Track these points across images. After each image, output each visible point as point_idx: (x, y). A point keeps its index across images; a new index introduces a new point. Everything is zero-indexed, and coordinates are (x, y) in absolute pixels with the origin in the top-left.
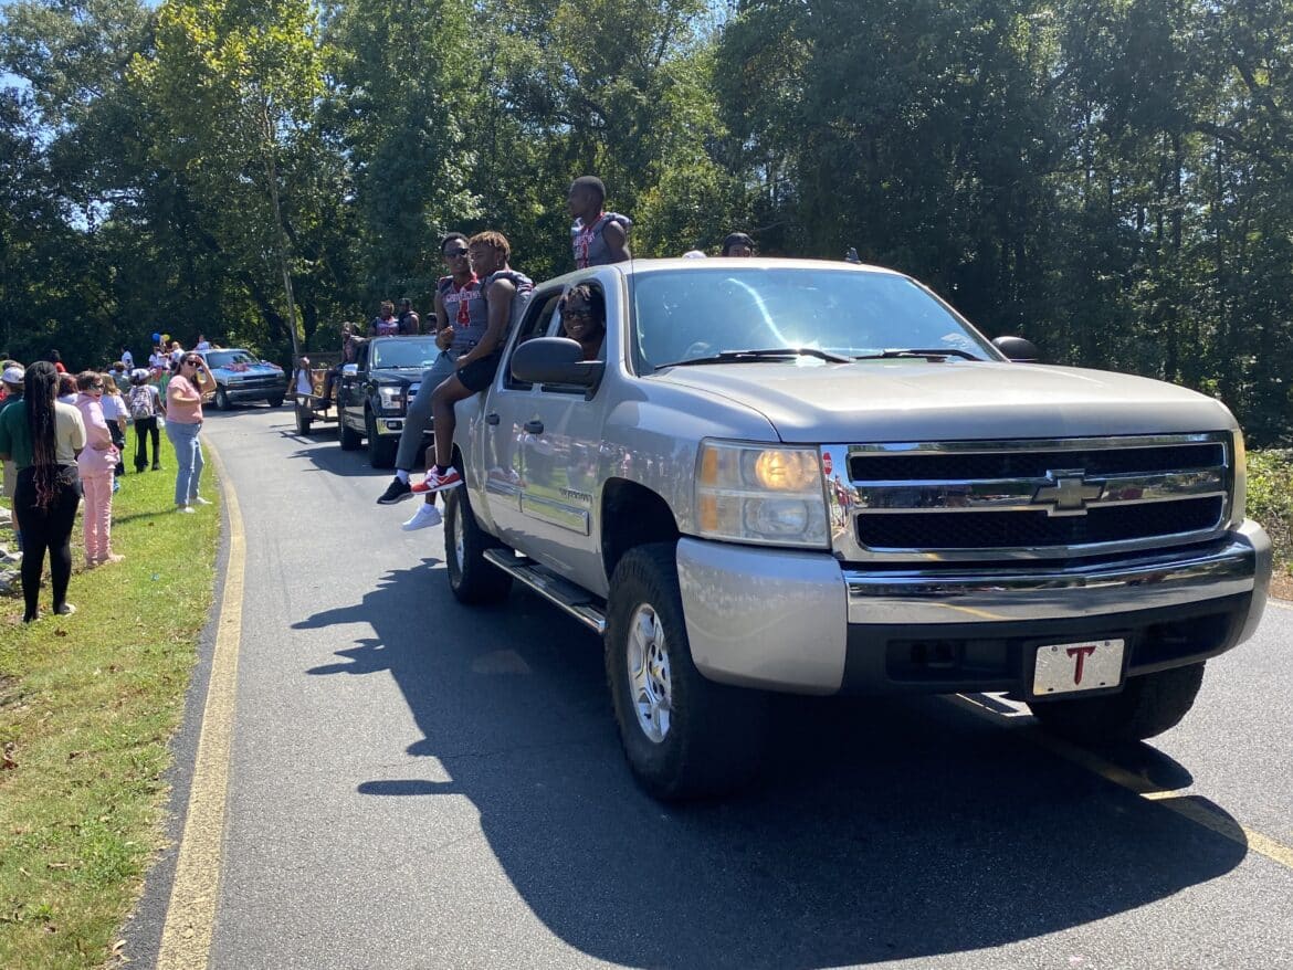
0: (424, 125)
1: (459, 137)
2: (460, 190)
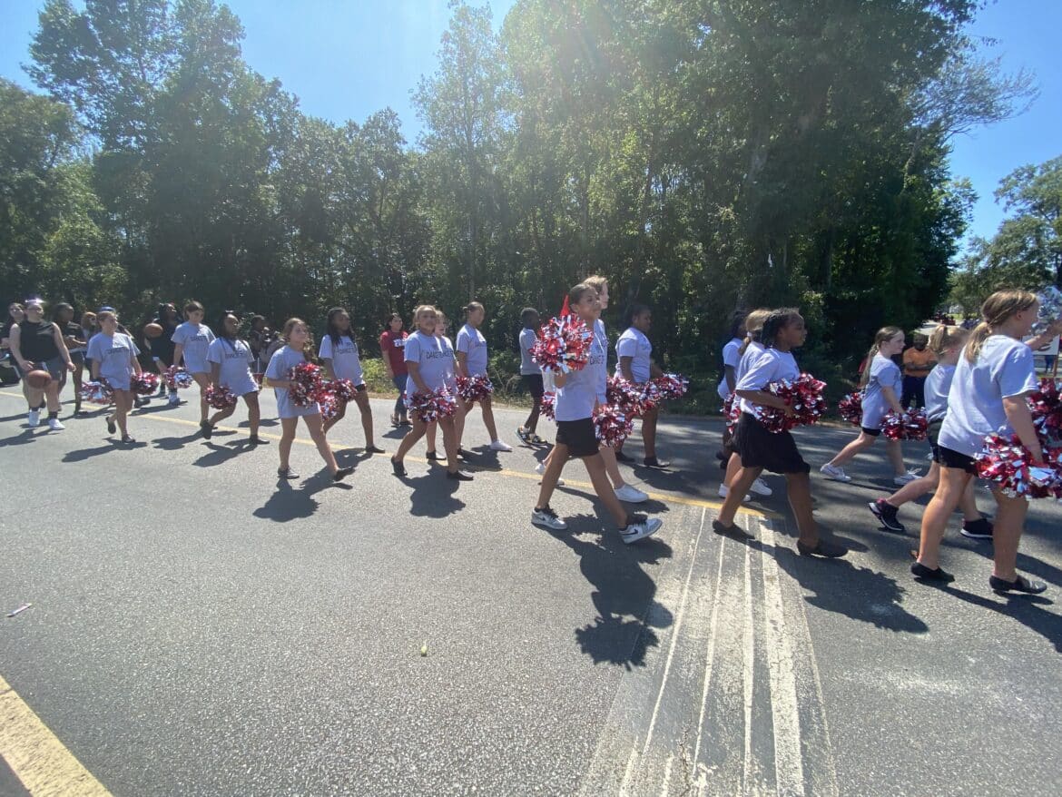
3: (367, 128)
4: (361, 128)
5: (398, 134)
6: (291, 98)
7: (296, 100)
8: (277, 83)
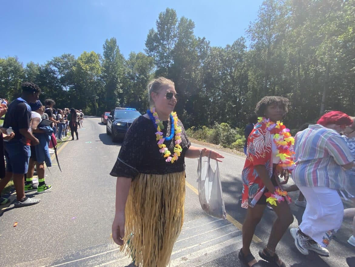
0: (115, 80)
1: (119, 81)
2: (119, 89)
3: (233, 46)
4: (231, 46)
5: (244, 45)
6: (208, 42)
7: (209, 42)
8: (204, 38)
